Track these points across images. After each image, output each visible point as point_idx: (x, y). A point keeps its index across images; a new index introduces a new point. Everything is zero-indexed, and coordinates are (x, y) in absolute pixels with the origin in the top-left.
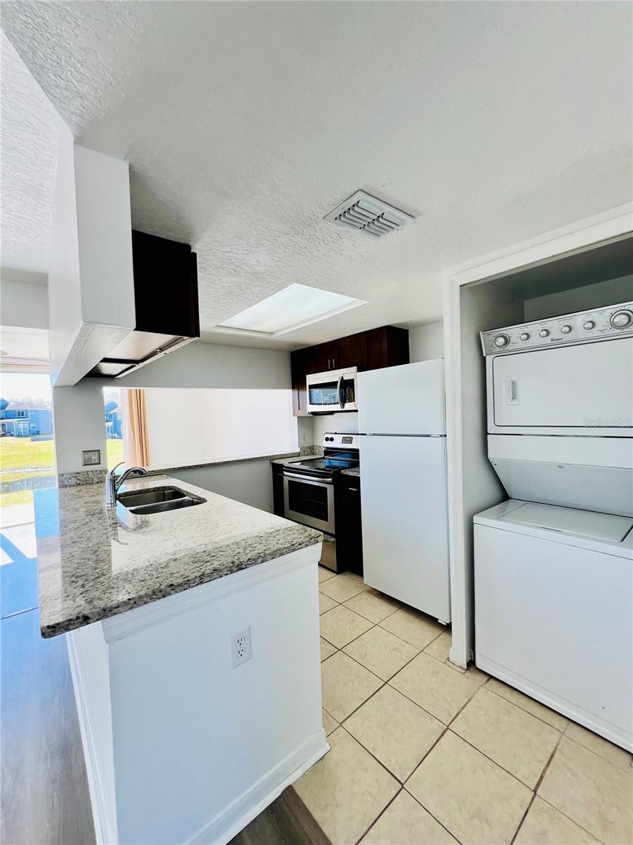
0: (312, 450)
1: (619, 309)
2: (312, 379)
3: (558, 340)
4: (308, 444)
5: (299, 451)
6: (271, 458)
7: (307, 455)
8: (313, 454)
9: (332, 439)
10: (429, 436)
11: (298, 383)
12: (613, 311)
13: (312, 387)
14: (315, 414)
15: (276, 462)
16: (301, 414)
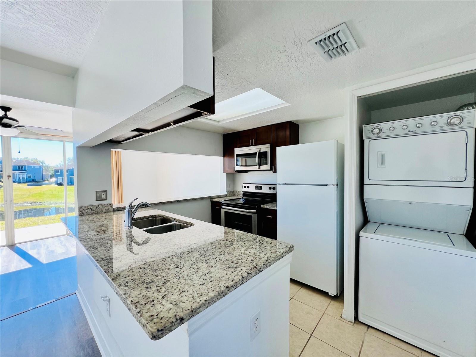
0: (233, 193)
1: (453, 115)
2: (238, 151)
3: (413, 131)
4: (231, 190)
5: (227, 194)
6: (211, 198)
7: (231, 196)
8: (234, 195)
9: (248, 187)
10: (326, 185)
11: (228, 152)
12: (449, 116)
13: (238, 156)
14: (238, 172)
15: (215, 200)
16: (229, 171)
